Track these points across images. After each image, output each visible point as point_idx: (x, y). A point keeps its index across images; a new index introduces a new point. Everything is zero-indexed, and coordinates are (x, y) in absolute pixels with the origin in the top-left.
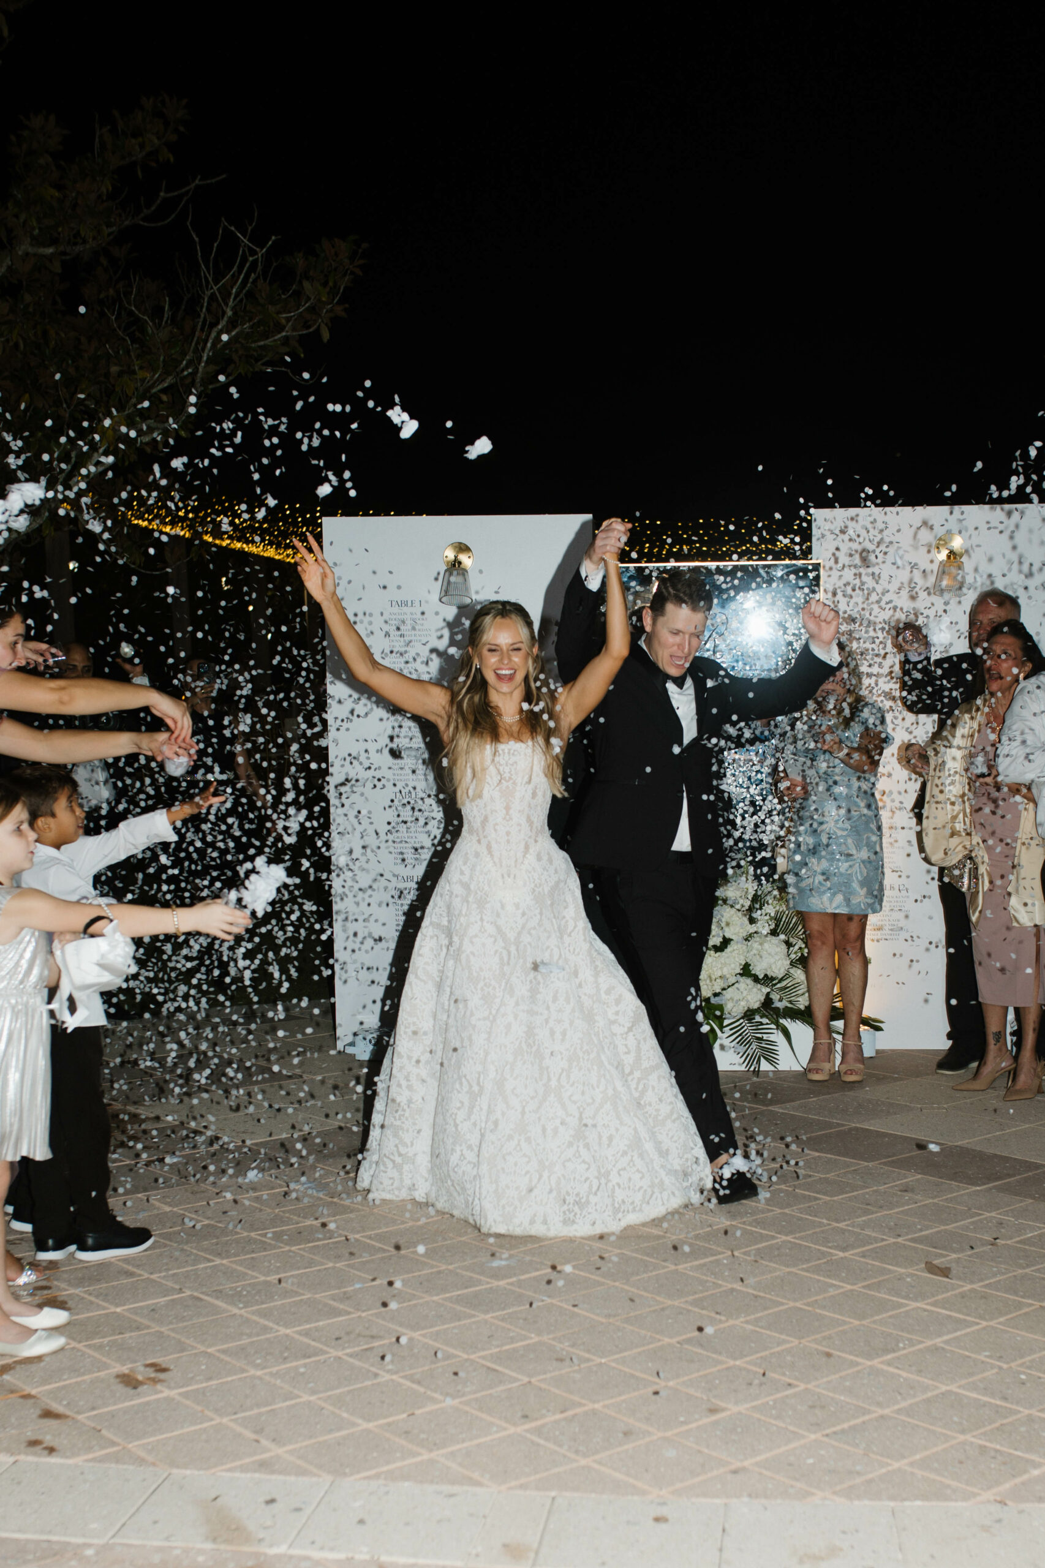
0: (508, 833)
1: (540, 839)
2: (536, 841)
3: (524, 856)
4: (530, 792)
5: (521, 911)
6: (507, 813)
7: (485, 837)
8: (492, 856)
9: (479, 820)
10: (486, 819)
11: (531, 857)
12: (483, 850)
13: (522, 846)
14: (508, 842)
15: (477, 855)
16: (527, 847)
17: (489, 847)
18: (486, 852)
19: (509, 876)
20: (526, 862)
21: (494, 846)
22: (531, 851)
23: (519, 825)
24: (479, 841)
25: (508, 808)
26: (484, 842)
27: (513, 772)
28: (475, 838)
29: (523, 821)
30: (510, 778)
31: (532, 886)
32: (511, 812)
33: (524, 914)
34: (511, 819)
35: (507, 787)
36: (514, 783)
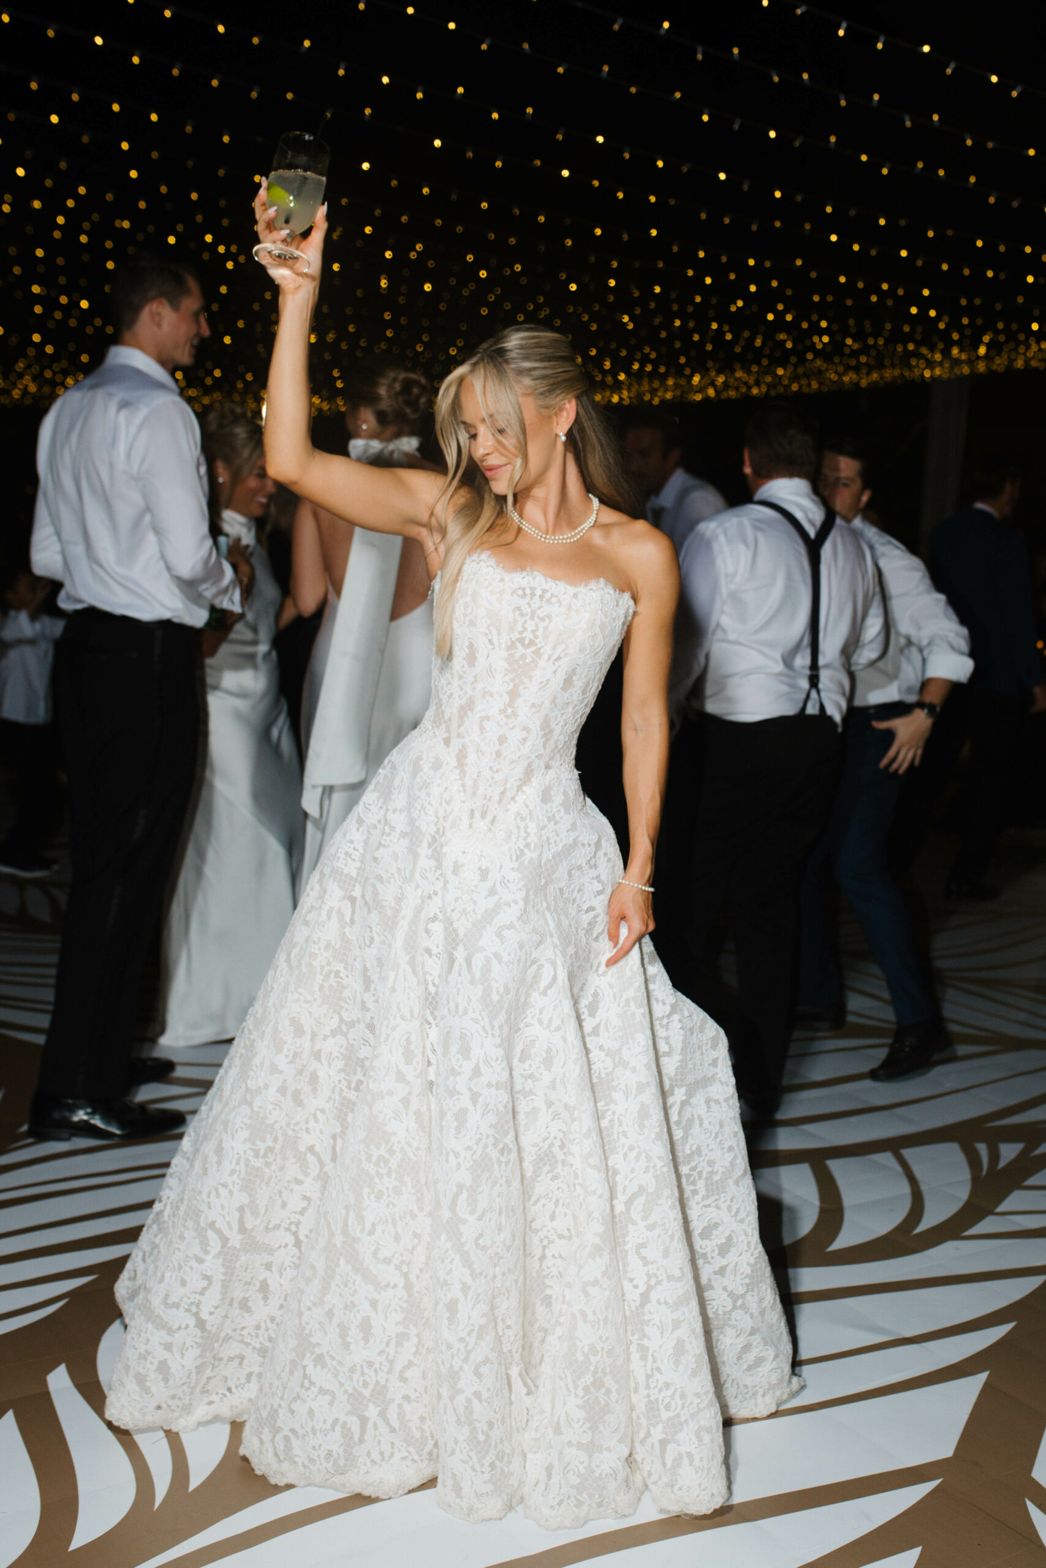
0: (502, 740)
1: (555, 764)
2: (548, 767)
3: (519, 788)
4: (561, 676)
5: (488, 884)
6: (511, 704)
7: (459, 735)
8: (463, 772)
9: (457, 703)
10: (468, 706)
11: (531, 792)
12: (449, 758)
13: (520, 770)
14: (498, 754)
15: (437, 766)
16: (529, 773)
17: (461, 756)
18: (453, 762)
19: (483, 815)
20: (521, 798)
21: (472, 756)
22: (535, 781)
23: (526, 729)
24: (447, 742)
25: (514, 694)
26: (456, 743)
27: (540, 633)
28: (441, 733)
29: (535, 725)
30: (532, 643)
31: (521, 844)
32: (519, 702)
33: (492, 892)
34: (515, 715)
35: (523, 657)
36: (538, 653)
